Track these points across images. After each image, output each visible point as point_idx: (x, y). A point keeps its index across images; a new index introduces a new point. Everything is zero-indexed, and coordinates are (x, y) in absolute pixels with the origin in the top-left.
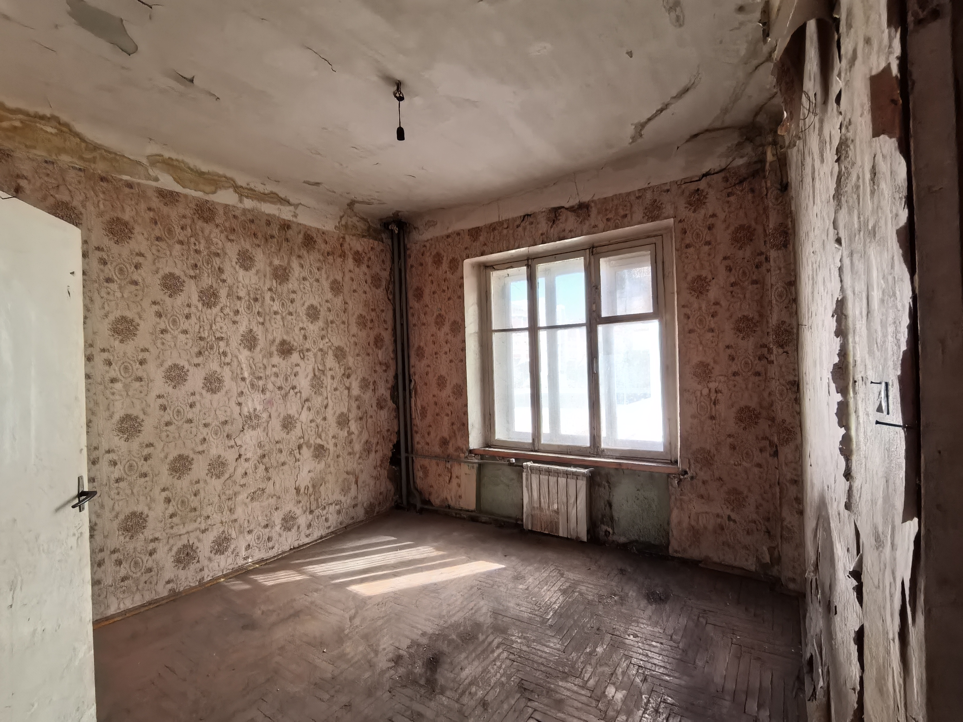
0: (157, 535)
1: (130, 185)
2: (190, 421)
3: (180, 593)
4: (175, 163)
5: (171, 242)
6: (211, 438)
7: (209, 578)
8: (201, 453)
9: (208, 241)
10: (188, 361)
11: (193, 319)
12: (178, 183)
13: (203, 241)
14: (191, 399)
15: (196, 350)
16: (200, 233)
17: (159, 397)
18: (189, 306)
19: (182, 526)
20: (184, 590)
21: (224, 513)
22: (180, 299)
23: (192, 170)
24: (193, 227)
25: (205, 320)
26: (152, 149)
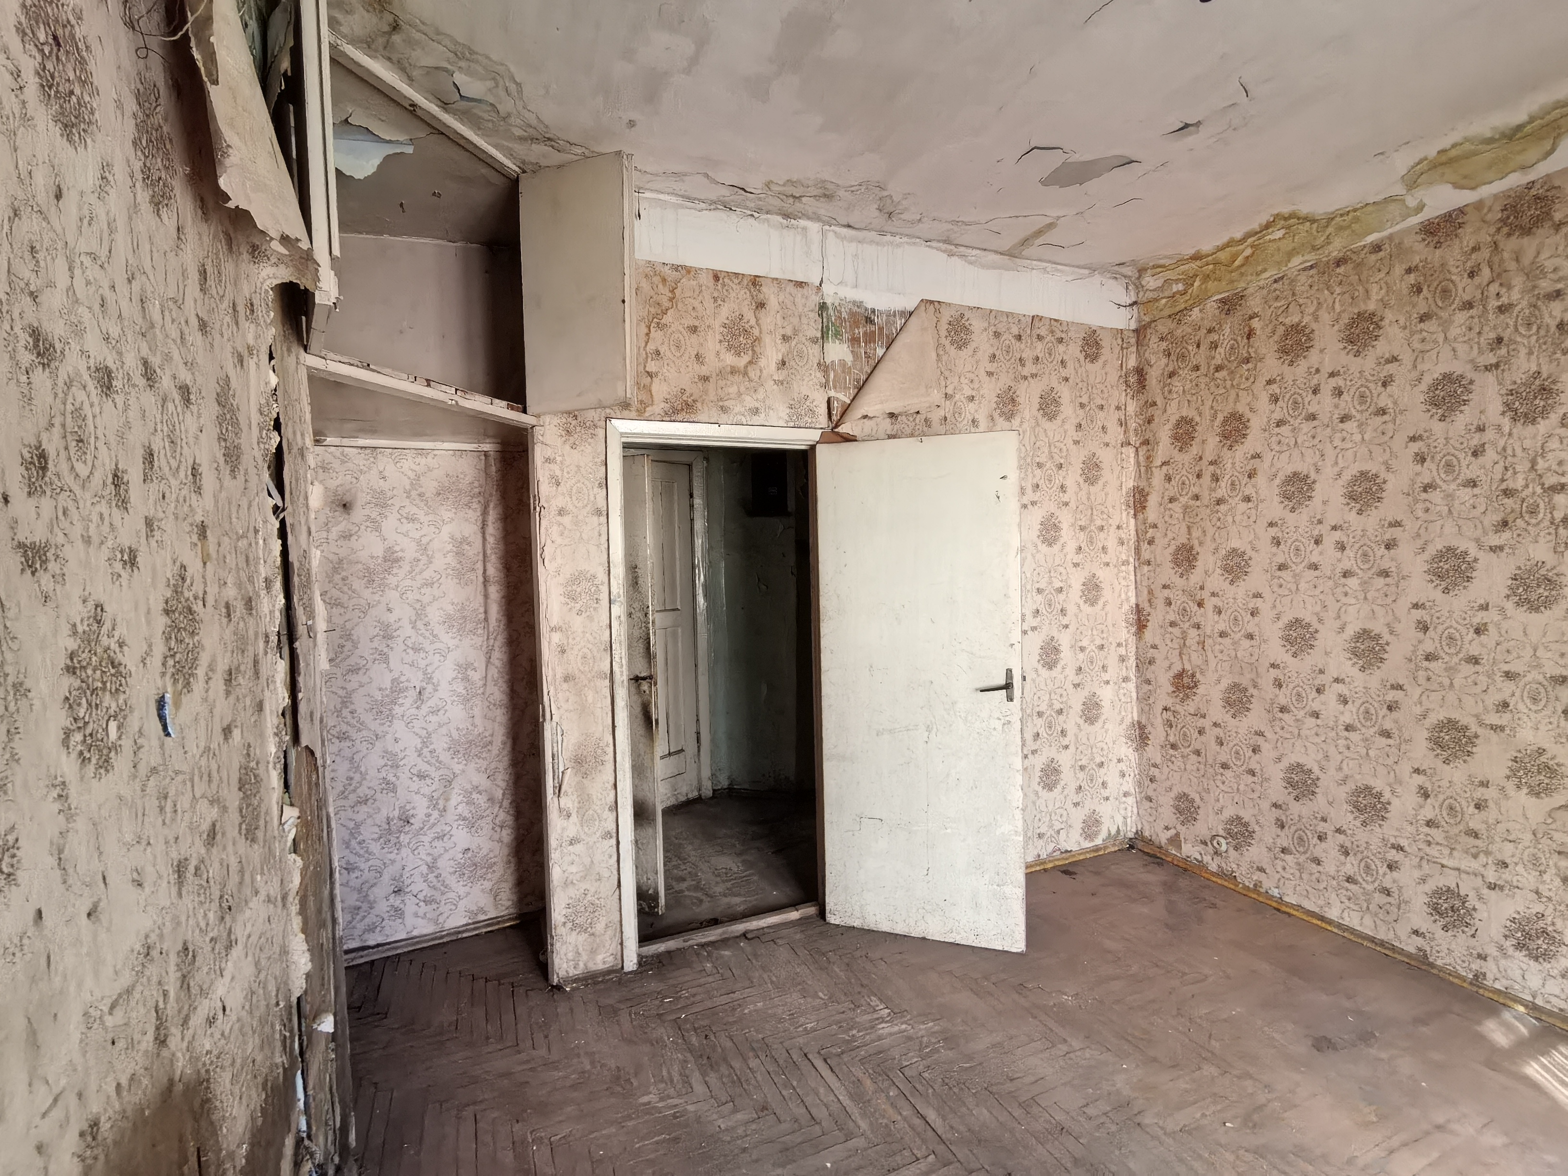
0: (1403, 842)
1: (1377, 248)
2: (1475, 660)
3: (1432, 965)
4: (1453, 153)
5: (1444, 315)
6: (1522, 706)
7: (1497, 986)
8: (1497, 728)
9: (1534, 272)
10: (1477, 540)
11: (1491, 454)
12: (1462, 187)
13: (1518, 281)
14: (1479, 618)
15: (1497, 517)
16: (1512, 266)
17: (1416, 606)
18: (1481, 429)
19: (1446, 851)
20: (1441, 969)
21: (1547, 877)
22: (1464, 418)
23: (1490, 141)
24: (1496, 259)
25: (1519, 451)
26: (1403, 162)
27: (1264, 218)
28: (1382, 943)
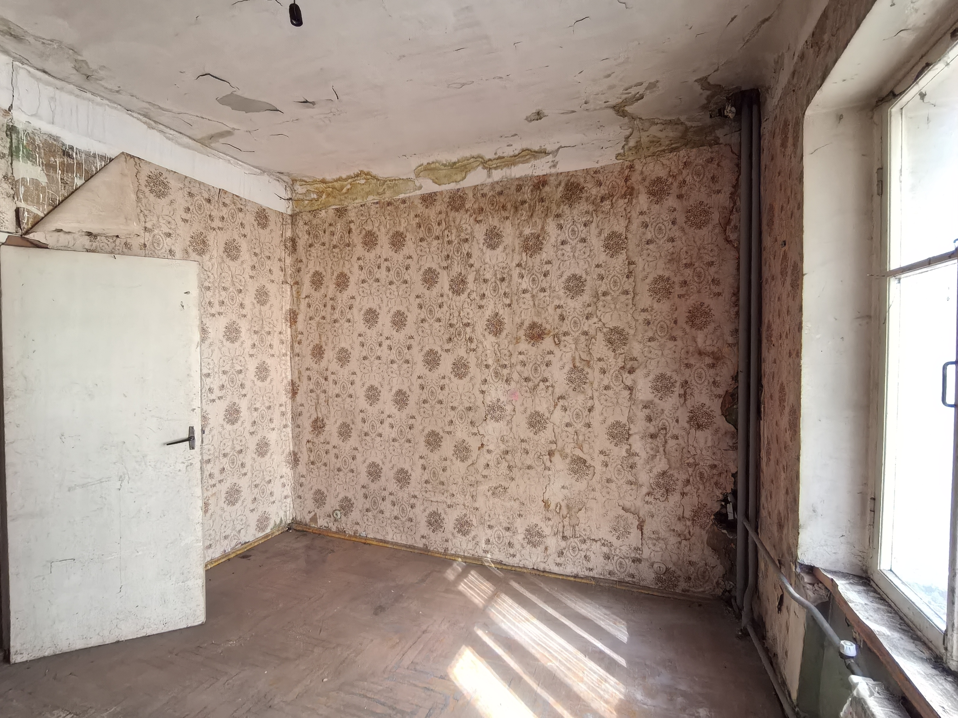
0: (416, 493)
1: (404, 201)
2: (441, 402)
3: (429, 551)
4: (433, 166)
5: (429, 240)
6: (456, 421)
7: (453, 552)
8: (449, 433)
9: (459, 229)
10: (441, 346)
11: (445, 308)
12: (436, 183)
13: (454, 231)
14: (442, 382)
15: (447, 336)
16: (452, 224)
17: (419, 377)
18: (442, 296)
19: (432, 494)
20: (432, 552)
21: (467, 497)
22: (436, 290)
23: (445, 165)
24: (447, 220)
25: (455, 307)
26: (414, 162)
27: (356, 171)
28: (410, 547)
